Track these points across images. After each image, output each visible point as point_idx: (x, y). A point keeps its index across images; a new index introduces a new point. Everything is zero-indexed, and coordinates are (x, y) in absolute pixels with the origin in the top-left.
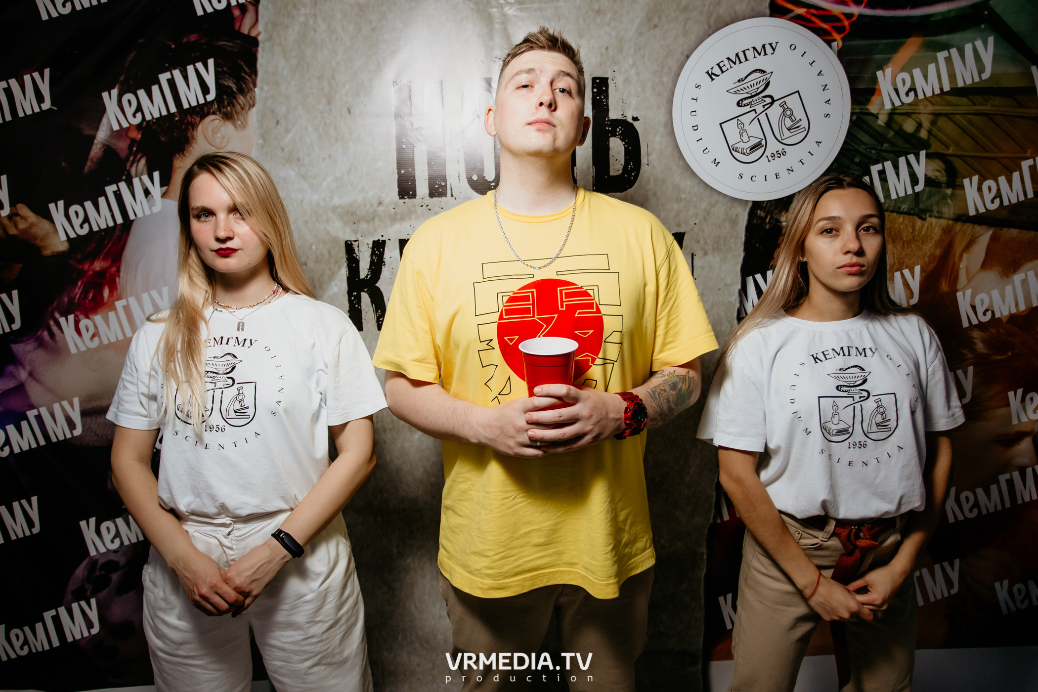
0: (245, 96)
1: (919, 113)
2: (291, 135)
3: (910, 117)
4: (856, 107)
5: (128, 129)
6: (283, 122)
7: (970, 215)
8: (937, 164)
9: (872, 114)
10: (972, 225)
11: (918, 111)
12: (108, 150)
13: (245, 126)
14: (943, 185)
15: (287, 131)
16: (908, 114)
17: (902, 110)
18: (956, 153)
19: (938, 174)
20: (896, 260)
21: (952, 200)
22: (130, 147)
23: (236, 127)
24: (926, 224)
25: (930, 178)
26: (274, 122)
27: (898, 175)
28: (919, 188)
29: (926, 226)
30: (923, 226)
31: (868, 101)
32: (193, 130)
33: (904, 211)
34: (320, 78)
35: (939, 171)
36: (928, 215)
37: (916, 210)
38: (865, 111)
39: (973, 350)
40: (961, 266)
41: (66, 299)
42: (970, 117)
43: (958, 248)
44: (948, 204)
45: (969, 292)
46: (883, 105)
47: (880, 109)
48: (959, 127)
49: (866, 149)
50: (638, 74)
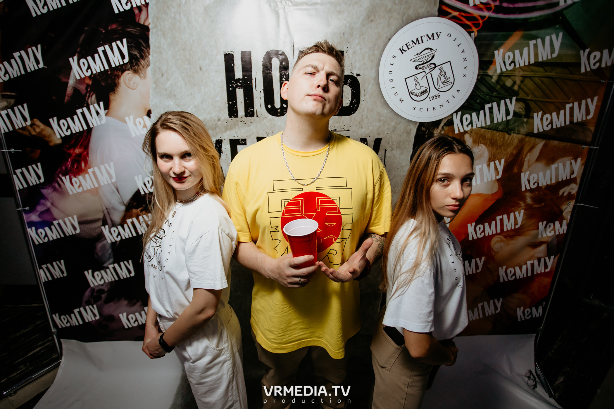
0: (144, 60)
1: (515, 76)
2: (170, 82)
3: (510, 78)
4: (481, 71)
5: (84, 78)
6: (165, 75)
7: (535, 133)
8: (521, 105)
9: (489, 76)
10: (534, 138)
11: (514, 75)
12: (76, 90)
13: (145, 77)
14: (523, 116)
15: (168, 80)
16: (509, 76)
17: (506, 73)
18: (532, 99)
19: (521, 110)
20: (492, 156)
21: (526, 124)
22: (87, 89)
23: (140, 77)
24: (511, 137)
25: (516, 112)
26: (161, 75)
27: (499, 110)
28: (509, 118)
29: (511, 138)
30: (509, 138)
31: (488, 68)
32: (118, 79)
33: (500, 130)
34: (184, 50)
35: (521, 108)
36: (512, 132)
37: (507, 129)
38: (486, 74)
39: (525, 202)
40: (526, 160)
41: (64, 168)
42: (543, 79)
43: (526, 149)
44: (523, 126)
45: (527, 173)
46: (496, 70)
47: (494, 73)
48: (536, 84)
49: (484, 95)
50: (361, 49)
